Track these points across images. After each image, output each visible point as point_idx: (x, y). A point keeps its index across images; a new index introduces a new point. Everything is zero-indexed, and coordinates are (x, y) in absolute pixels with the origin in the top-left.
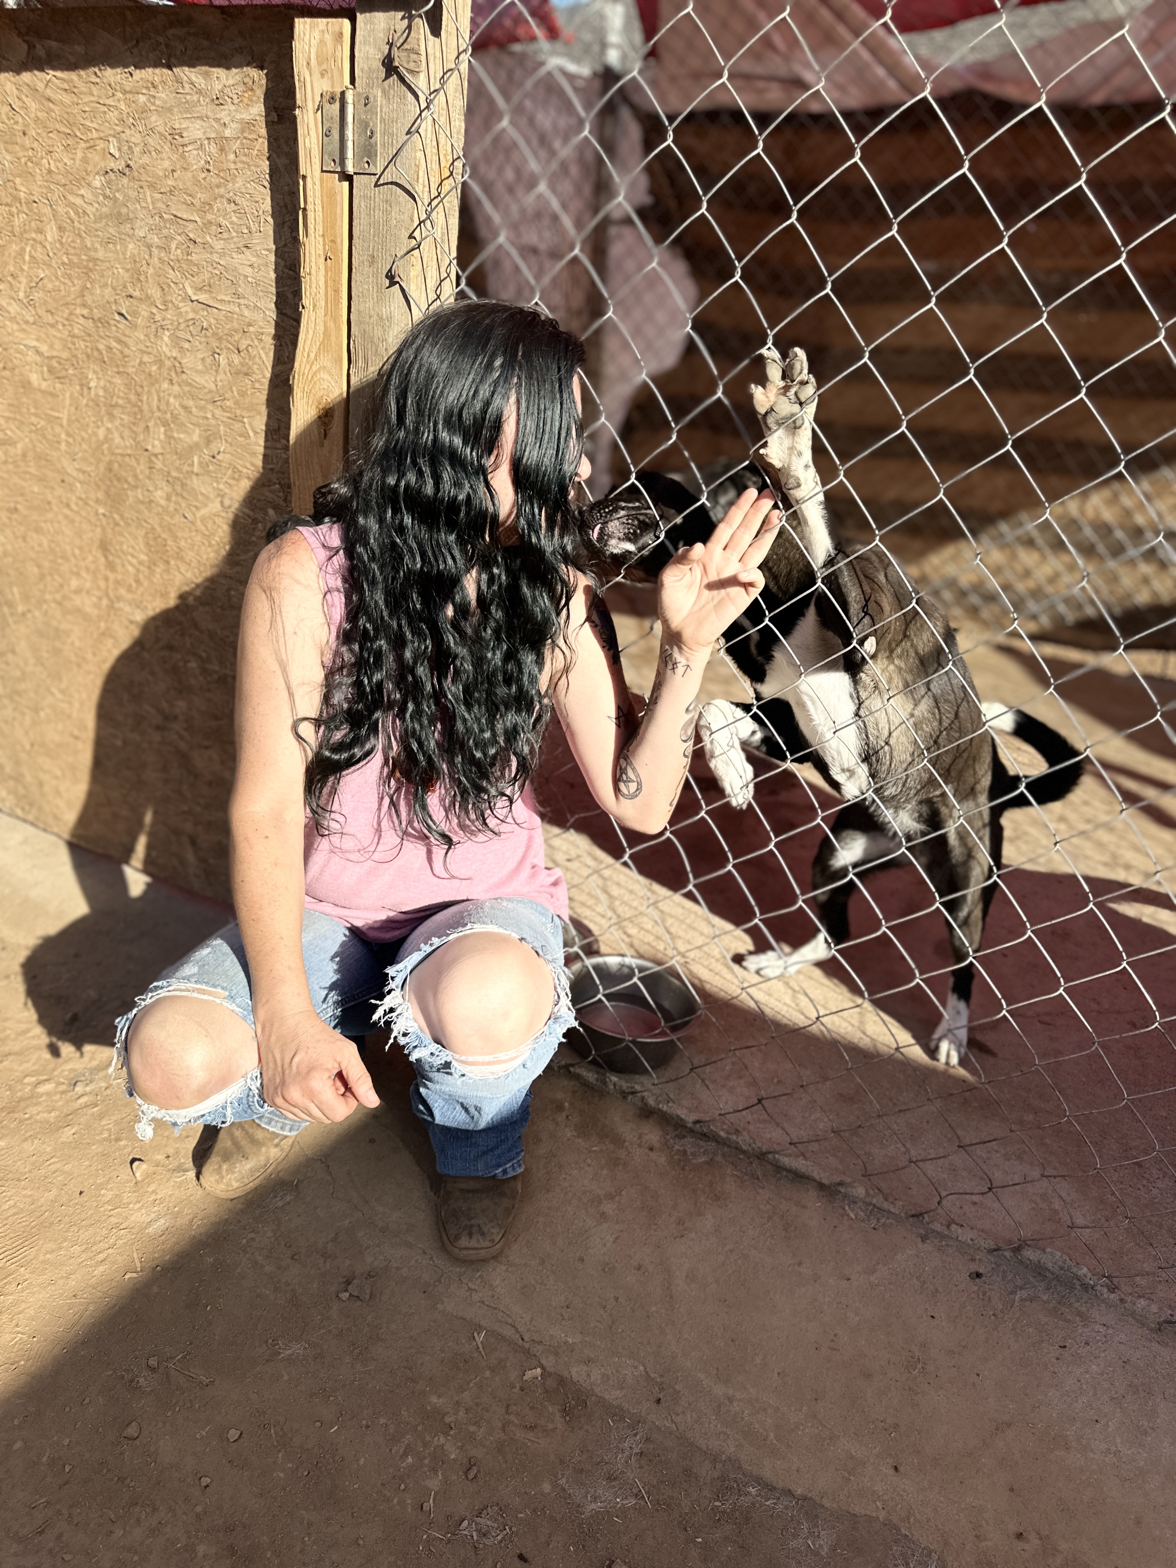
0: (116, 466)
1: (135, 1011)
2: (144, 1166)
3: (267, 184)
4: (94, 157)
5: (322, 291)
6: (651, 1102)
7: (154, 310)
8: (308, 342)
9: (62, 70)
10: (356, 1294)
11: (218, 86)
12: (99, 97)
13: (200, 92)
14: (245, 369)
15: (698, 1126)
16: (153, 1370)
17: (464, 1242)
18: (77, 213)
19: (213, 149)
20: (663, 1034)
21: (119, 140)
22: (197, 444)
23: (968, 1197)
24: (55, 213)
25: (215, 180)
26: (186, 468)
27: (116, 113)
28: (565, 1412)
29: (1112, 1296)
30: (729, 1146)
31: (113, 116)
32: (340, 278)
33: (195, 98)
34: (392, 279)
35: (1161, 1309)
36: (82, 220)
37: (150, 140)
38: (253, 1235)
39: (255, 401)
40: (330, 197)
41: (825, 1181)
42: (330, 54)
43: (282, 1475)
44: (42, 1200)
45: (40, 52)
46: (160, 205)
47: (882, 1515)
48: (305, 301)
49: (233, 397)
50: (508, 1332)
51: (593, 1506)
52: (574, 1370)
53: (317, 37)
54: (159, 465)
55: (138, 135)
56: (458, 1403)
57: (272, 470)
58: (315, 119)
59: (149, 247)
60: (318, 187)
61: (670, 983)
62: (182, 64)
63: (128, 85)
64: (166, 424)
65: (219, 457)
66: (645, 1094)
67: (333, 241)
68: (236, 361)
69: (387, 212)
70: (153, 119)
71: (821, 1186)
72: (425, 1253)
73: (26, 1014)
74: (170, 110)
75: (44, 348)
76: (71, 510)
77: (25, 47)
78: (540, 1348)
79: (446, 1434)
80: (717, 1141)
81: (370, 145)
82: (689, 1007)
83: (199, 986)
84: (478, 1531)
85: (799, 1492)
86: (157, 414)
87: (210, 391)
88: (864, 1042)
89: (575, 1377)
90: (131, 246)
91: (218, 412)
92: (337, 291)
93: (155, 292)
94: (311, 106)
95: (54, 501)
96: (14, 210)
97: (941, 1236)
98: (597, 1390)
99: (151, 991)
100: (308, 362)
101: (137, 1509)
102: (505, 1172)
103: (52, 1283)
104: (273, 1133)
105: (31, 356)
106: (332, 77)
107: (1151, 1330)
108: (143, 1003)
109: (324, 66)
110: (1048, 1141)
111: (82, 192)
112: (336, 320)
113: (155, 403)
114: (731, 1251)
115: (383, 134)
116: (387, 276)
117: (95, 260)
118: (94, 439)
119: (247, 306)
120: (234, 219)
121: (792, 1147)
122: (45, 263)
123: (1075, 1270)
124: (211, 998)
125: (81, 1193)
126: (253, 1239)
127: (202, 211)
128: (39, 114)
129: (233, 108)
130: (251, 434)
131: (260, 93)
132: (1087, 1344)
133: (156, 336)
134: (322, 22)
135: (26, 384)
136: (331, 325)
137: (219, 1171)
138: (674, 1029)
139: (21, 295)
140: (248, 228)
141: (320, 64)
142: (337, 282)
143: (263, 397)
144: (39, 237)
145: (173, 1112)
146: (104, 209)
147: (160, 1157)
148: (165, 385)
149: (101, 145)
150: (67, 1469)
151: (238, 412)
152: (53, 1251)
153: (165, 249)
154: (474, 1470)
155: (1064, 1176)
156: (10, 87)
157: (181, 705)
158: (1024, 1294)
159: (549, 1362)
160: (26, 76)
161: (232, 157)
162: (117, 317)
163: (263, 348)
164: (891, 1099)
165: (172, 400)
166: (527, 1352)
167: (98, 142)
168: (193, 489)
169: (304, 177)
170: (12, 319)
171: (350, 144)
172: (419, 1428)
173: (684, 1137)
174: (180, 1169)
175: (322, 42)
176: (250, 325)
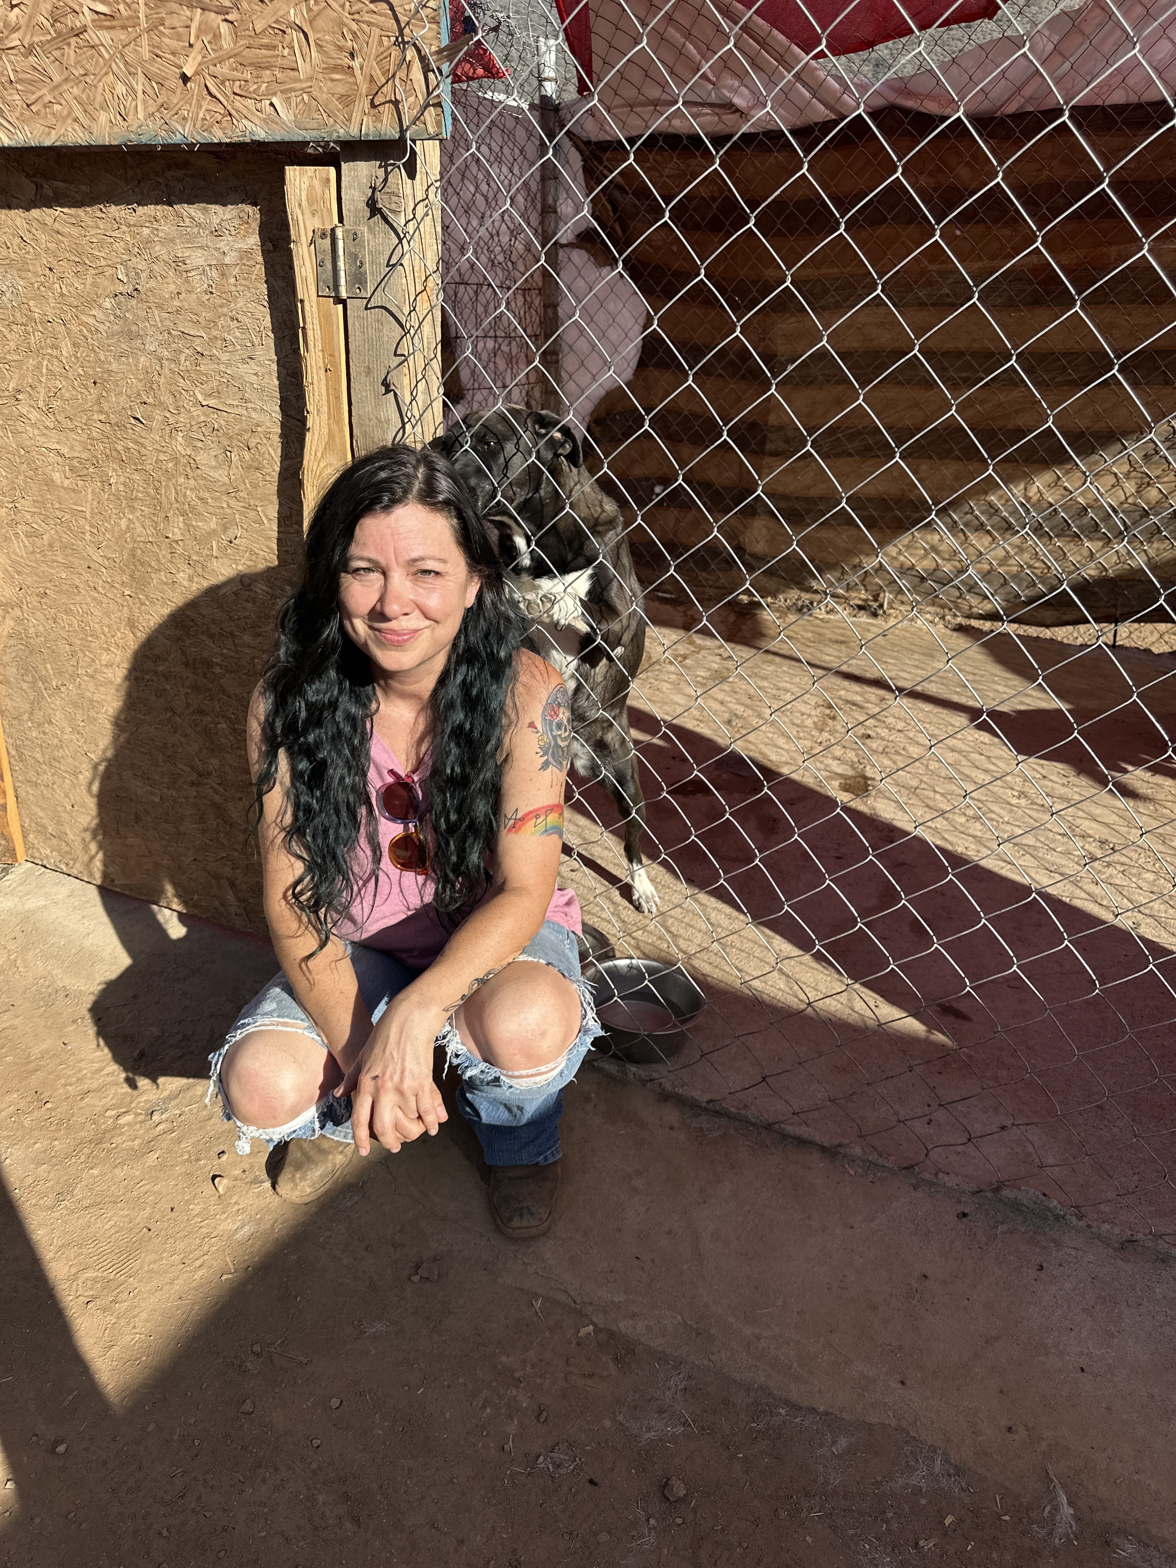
0: (139, 552)
1: (226, 1047)
2: (225, 1181)
3: (266, 304)
4: (103, 281)
5: (324, 398)
6: (668, 1087)
7: (168, 415)
8: (315, 443)
9: (69, 207)
10: (425, 1275)
11: (216, 220)
12: (106, 230)
13: (199, 225)
14: (255, 464)
15: (711, 1104)
16: (257, 1355)
17: (516, 1222)
18: (90, 331)
19: (214, 274)
20: (675, 1026)
21: (126, 267)
22: (214, 531)
23: (952, 1148)
24: (69, 332)
25: (218, 301)
26: (206, 552)
27: (122, 243)
28: (617, 1360)
29: (1080, 1223)
30: (740, 1120)
31: (119, 246)
32: (340, 387)
33: (196, 230)
34: (386, 384)
35: (1122, 1230)
36: (95, 337)
37: (156, 267)
38: (329, 1233)
39: (267, 492)
40: (326, 320)
41: (826, 1144)
42: (319, 195)
43: (380, 1432)
44: (139, 1218)
45: (48, 191)
46: (167, 323)
47: (893, 1423)
48: (309, 407)
49: (246, 489)
50: (561, 1297)
51: (648, 1436)
52: (621, 1325)
53: (307, 182)
54: (180, 550)
55: (144, 263)
56: (524, 1361)
57: (286, 551)
58: (309, 252)
59: (160, 359)
60: (315, 309)
61: (676, 979)
62: (180, 202)
63: (132, 220)
64: (184, 514)
65: (237, 542)
66: (662, 1080)
67: (332, 355)
68: (247, 457)
69: (380, 331)
70: (157, 249)
71: (823, 1149)
72: (481, 1235)
73: (99, 1053)
74: (172, 240)
75: (65, 450)
76: (99, 593)
77: (34, 187)
78: (591, 1308)
79: (517, 1387)
80: (729, 1117)
81: (360, 273)
82: (695, 1003)
83: (281, 1020)
84: (553, 1463)
85: (822, 1409)
86: (175, 505)
87: (224, 484)
88: (853, 1018)
89: (623, 1329)
90: (142, 359)
91: (233, 502)
92: (338, 398)
93: (168, 400)
94: (304, 241)
95: (81, 586)
96: (30, 329)
97: (930, 1184)
98: (643, 1340)
99: (239, 1028)
100: (315, 460)
101: (262, 1471)
102: (546, 1159)
103: (159, 1289)
104: (338, 1142)
105: (52, 457)
106: (322, 217)
107: (1115, 1249)
108: (234, 1040)
109: (315, 207)
110: (1020, 1093)
111: (94, 312)
112: (339, 422)
113: (173, 495)
114: (749, 1212)
115: (372, 263)
116: (383, 384)
117: (109, 372)
118: (116, 529)
119: (254, 410)
120: (238, 334)
121: (795, 1117)
122: (61, 375)
123: (1046, 1203)
124: (294, 1030)
125: (172, 1209)
126: (330, 1237)
127: (207, 328)
128: (49, 245)
129: (230, 238)
130: (265, 521)
131: (255, 225)
132: (1060, 1265)
133: (170, 436)
134: (310, 169)
135: (49, 483)
136: (334, 427)
137: (293, 1179)
138: (683, 1022)
139: (41, 404)
140: (251, 342)
141: (310, 205)
142: (337, 390)
143: (274, 488)
144: (55, 353)
145: (271, 1130)
146: (115, 327)
147: (238, 1172)
148: (182, 480)
149: (110, 271)
150: (197, 1443)
151: (252, 502)
152: (155, 1262)
153: (176, 361)
154: (545, 1414)
155: (1035, 1124)
156: (19, 222)
157: (214, 762)
158: (1004, 1227)
159: (599, 1319)
160: (35, 213)
161: (233, 280)
162: (133, 421)
163: (271, 446)
164: (879, 1067)
165: (188, 492)
166: (580, 1313)
167: (106, 269)
168: (214, 571)
169: (302, 301)
170: (33, 425)
171: (342, 274)
172: (494, 1384)
173: (699, 1115)
174: (256, 1181)
175: (311, 186)
176: (258, 425)
